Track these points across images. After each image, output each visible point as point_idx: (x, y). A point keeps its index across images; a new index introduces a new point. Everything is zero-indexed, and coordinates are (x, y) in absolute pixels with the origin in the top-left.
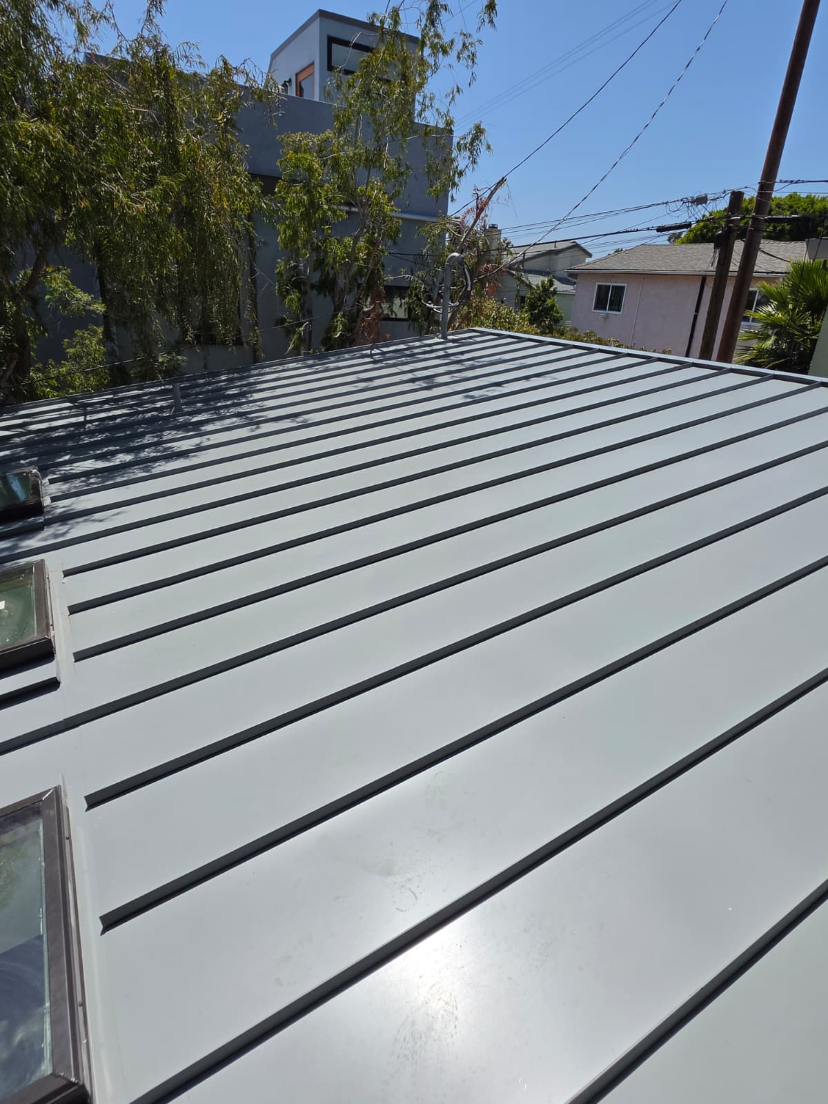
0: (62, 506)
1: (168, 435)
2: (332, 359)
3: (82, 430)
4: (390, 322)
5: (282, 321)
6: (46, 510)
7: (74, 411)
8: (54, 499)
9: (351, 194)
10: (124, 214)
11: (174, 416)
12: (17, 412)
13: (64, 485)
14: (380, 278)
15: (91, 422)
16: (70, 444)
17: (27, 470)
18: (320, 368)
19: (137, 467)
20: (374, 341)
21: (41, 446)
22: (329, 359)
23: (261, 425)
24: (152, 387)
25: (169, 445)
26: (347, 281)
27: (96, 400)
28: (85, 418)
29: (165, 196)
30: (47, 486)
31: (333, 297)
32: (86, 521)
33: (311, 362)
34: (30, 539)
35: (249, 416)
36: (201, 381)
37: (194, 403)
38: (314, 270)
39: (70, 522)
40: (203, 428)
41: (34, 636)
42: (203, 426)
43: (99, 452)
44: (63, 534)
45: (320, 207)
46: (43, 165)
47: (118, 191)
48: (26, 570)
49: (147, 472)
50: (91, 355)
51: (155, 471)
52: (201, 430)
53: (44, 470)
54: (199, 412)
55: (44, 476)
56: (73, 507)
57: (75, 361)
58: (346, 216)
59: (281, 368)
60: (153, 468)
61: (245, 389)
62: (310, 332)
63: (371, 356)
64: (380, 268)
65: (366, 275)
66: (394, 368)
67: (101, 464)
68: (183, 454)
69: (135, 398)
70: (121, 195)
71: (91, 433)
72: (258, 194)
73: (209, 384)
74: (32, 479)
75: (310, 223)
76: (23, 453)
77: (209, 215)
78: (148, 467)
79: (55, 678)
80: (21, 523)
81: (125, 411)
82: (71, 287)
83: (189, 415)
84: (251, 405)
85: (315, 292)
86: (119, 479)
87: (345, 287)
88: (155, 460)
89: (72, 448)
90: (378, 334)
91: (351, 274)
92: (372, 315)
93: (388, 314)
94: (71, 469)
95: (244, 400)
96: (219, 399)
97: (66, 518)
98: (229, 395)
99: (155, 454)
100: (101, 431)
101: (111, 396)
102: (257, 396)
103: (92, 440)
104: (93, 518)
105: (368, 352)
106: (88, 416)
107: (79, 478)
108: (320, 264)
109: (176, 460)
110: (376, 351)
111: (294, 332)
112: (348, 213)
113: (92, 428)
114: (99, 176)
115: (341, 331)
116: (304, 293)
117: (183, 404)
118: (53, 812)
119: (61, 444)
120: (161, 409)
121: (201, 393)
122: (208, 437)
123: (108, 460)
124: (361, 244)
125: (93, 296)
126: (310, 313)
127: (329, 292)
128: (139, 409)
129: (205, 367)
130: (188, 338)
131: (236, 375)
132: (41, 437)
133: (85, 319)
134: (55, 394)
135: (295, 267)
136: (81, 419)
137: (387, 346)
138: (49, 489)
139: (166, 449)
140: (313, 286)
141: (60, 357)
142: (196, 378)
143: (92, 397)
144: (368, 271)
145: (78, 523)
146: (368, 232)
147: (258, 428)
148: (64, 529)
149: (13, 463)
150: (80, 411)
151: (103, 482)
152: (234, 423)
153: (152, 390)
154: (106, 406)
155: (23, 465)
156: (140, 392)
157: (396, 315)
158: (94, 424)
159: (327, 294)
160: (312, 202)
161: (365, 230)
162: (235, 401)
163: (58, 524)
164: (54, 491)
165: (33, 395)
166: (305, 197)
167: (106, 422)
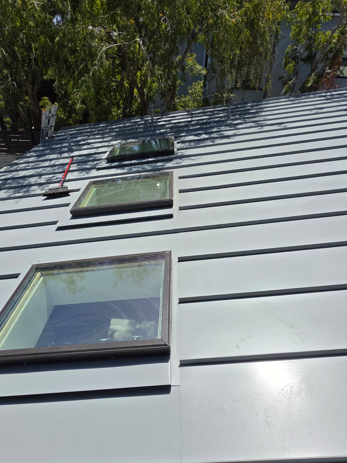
0: (181, 152)
1: (223, 128)
2: (304, 97)
3: (190, 124)
4: (339, 79)
5: (283, 77)
6: (175, 153)
7: (188, 116)
8: (178, 150)
9: (338, 5)
10: (226, 25)
11: (226, 121)
12: (168, 115)
13: (182, 144)
14: (341, 53)
15: (194, 121)
16: (186, 129)
17: (170, 137)
18: (297, 101)
19: (209, 140)
20: (328, 89)
21: (175, 129)
22: (302, 97)
23: (263, 127)
24: (219, 108)
25: (223, 132)
26: (322, 56)
27: (197, 112)
28: (192, 119)
29: (246, 14)
30: (176, 144)
31: (312, 65)
32: (188, 159)
33: (292, 99)
34: (169, 163)
35: (258, 122)
36: (239, 106)
37: (235, 115)
38: (306, 50)
39: (183, 159)
40: (237, 127)
41: (167, 198)
42: (237, 126)
43: (195, 133)
44: (180, 163)
45: (318, 14)
46: (197, 5)
47: (226, 13)
48: (167, 174)
49: (213, 142)
50: (197, 93)
51: (216, 143)
52: (236, 127)
53: (176, 138)
54: (236, 119)
55: (176, 140)
56: (185, 153)
57: (191, 95)
58: (331, 19)
59: (277, 101)
60: (215, 141)
61: (259, 110)
62: (295, 84)
63: (325, 96)
64: (343, 47)
65: (334, 52)
66: (337, 103)
67: (196, 138)
68: (228, 137)
69: (211, 112)
70: (226, 15)
71: (193, 125)
72: (287, 10)
73: (243, 107)
74: (172, 141)
75: (310, 24)
76: (169, 131)
77: (262, 23)
78: (213, 141)
79: (172, 214)
80: (167, 157)
81: (207, 117)
82: (195, 63)
83: (233, 121)
84: (260, 118)
85: (302, 62)
86: (201, 145)
87: (320, 59)
88: (217, 138)
89: (186, 131)
90: (332, 85)
91: (325, 52)
92: (331, 74)
93: (339, 75)
94: (185, 139)
95: (257, 115)
96: (246, 114)
97: (181, 157)
98: (251, 112)
99: (217, 136)
100: (197, 125)
101: (202, 111)
102: (263, 114)
103: (193, 128)
104: (191, 158)
105: (324, 94)
106: (193, 118)
107: (187, 142)
108: (309, 47)
109: (225, 139)
110: (329, 94)
111: (287, 84)
112: (332, 17)
113: (194, 123)
114: (219, 7)
115: (312, 83)
116: (297, 63)
117: (231, 116)
118: (168, 259)
119: (182, 129)
120: (221, 117)
121: (238, 111)
122: (239, 130)
123: (199, 137)
124: (336, 34)
125: (203, 67)
126: (297, 74)
127: (310, 63)
128: (213, 117)
129: (242, 100)
130: (238, 86)
131: (255, 104)
132: (176, 125)
133: (197, 77)
134: (182, 109)
135: (296, 49)
136: (190, 119)
137: (336, 91)
138: (177, 146)
139: (221, 134)
140: (302, 59)
141: (186, 94)
142: (237, 104)
143: (195, 111)
144: (335, 50)
145: (185, 159)
146: (342, 27)
147: (262, 128)
148: (180, 161)
149: (166, 135)
150: (190, 116)
151: (196, 145)
152: (251, 125)
153: (218, 109)
154: (200, 115)
155: (169, 136)
156: (214, 110)
157: (344, 75)
158: (195, 122)
159: (309, 64)
160: (314, 12)
161: (341, 26)
162: (254, 115)
163: (179, 159)
164: (178, 147)
165: (174, 109)
166: (311, 9)
167: (199, 121)
